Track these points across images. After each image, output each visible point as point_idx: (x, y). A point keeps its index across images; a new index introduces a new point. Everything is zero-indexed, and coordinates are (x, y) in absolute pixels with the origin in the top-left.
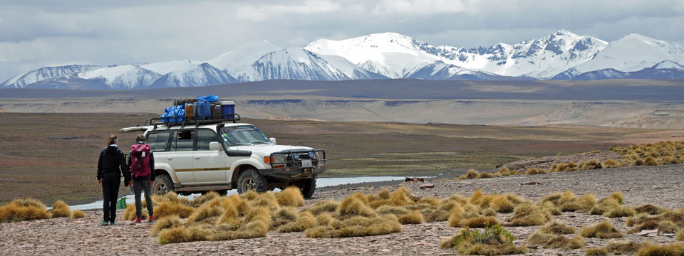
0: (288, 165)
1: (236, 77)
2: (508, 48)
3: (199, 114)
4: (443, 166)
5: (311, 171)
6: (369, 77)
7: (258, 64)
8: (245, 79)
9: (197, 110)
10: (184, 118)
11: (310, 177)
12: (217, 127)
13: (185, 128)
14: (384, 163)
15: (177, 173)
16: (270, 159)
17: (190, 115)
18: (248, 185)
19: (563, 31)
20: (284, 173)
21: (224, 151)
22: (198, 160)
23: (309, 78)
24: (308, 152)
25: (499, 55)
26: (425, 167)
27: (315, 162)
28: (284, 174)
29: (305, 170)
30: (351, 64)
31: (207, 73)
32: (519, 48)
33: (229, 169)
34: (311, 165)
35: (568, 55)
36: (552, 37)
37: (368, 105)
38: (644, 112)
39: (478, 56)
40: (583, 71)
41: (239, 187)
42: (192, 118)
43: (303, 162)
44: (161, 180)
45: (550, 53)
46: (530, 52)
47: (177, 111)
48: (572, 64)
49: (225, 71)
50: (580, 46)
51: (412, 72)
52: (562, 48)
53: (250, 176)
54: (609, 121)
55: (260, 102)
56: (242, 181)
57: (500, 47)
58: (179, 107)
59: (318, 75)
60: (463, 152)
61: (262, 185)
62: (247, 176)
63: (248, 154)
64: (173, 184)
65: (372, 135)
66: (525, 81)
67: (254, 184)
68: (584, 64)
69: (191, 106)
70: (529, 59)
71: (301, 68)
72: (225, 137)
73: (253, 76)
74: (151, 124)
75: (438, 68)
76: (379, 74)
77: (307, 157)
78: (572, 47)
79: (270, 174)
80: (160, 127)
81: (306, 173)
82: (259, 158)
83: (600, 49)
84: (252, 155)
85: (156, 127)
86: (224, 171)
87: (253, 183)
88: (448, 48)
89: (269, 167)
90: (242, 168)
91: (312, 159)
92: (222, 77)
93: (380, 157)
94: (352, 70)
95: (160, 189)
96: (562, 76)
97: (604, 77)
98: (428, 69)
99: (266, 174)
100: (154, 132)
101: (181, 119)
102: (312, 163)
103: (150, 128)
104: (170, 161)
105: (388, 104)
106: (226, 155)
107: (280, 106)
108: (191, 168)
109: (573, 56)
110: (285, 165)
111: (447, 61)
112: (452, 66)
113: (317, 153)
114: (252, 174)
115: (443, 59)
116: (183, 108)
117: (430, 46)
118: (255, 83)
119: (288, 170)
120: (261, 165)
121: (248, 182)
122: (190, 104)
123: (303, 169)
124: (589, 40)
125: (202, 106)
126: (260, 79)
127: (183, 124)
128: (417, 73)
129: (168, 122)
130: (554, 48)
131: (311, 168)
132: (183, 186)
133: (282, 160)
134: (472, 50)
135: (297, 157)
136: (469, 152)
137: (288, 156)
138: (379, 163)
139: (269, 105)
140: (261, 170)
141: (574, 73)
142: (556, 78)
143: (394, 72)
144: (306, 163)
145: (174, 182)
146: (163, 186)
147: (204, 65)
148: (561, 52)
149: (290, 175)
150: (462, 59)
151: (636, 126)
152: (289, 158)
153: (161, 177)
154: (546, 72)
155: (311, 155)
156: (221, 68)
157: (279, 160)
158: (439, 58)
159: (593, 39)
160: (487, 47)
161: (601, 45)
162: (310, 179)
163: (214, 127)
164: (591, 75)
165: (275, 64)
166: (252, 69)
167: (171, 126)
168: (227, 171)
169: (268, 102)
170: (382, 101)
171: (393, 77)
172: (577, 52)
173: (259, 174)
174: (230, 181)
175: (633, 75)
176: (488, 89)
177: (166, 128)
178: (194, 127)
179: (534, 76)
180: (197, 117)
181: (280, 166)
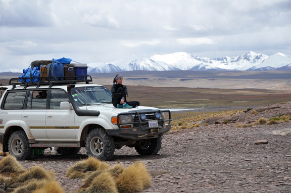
0: (135, 125)
1: (122, 69)
2: (229, 59)
3: (53, 75)
4: (204, 105)
5: (157, 131)
6: (174, 70)
7: (131, 64)
8: (126, 70)
9: (50, 71)
10: (39, 78)
11: (156, 137)
12: (68, 88)
13: (40, 87)
14: (180, 103)
15: (31, 130)
16: (117, 120)
17: (45, 76)
18: (96, 144)
19: (251, 52)
20: (131, 133)
21: (73, 110)
22: (50, 119)
23: (151, 70)
24: (154, 112)
25: (225, 61)
26: (196, 105)
27: (161, 123)
28: (131, 135)
29: (152, 130)
30: (167, 64)
31: (111, 68)
32: (233, 58)
33: (78, 128)
34: (157, 126)
35: (253, 61)
36: (246, 54)
37: (173, 81)
38: (283, 83)
39: (217, 61)
40: (258, 67)
41: (87, 146)
42: (46, 79)
43: (149, 122)
44: (18, 136)
45: (245, 60)
46: (238, 60)
47: (33, 72)
48: (254, 65)
49: (118, 67)
50: (258, 58)
51: (191, 68)
52: (250, 58)
53: (98, 135)
54: (269, 87)
55: (131, 79)
56: (90, 140)
57: (225, 58)
58: (35, 68)
59: (154, 69)
60: (212, 99)
61: (109, 145)
62: (95, 135)
63: (96, 114)
64: (28, 139)
65: (175, 93)
66: (235, 71)
67: (101, 143)
68: (258, 65)
69: (45, 67)
70: (237, 63)
71: (148, 66)
72: (76, 97)
73: (129, 69)
74: (10, 84)
75: (201, 66)
76: (178, 69)
77: (153, 118)
78: (254, 58)
79: (117, 134)
80: (18, 87)
81: (152, 133)
82: (107, 118)
83: (266, 58)
84: (100, 115)
85: (14, 87)
86: (74, 130)
87: (100, 141)
88: (205, 58)
89: (116, 127)
90: (90, 128)
91: (159, 119)
92: (117, 69)
93: (178, 101)
94: (167, 66)
95: (17, 144)
96: (250, 69)
97: (267, 70)
98: (197, 67)
99: (114, 134)
100: (13, 91)
101: (36, 79)
102: (159, 123)
103: (10, 87)
104: (26, 119)
105: (182, 80)
106: (76, 114)
107: (139, 80)
108: (44, 125)
109: (254, 61)
110: (132, 125)
111: (205, 64)
112: (207, 65)
113: (163, 113)
114: (100, 133)
115: (203, 63)
116: (39, 69)
117: (198, 58)
118: (130, 72)
119: (135, 130)
120: (109, 126)
121: (96, 141)
122: (45, 66)
123: (150, 129)
124: (261, 55)
125: (55, 68)
126: (132, 70)
127: (38, 84)
128: (192, 68)
129: (25, 82)
130: (247, 58)
131: (157, 128)
132: (38, 142)
133: (130, 120)
134: (215, 59)
135: (143, 117)
136: (214, 99)
137: (135, 117)
138: (178, 103)
139: (135, 80)
140: (108, 130)
141: (255, 68)
142: (247, 70)
143: (184, 68)
144: (153, 124)
145: (29, 138)
146: (19, 141)
147: (110, 64)
148: (250, 60)
149: (137, 135)
150: (211, 62)
151: (280, 89)
152: (136, 119)
153: (17, 133)
154: (244, 68)
155: (158, 116)
156: (116, 66)
157: (127, 120)
158: (202, 62)
159: (262, 55)
160: (221, 58)
161: (265, 57)
162: (156, 138)
163: (65, 88)
164: (262, 69)
165: (137, 64)
166: (128, 66)
167: (28, 86)
168: (77, 130)
169: (134, 79)
170: (179, 79)
171: (183, 70)
172: (256, 60)
173: (107, 134)
174: (79, 139)
175: (278, 69)
176: (221, 75)
177: (22, 88)
178: (47, 87)
179: (239, 69)
180: (50, 78)
181: (127, 127)
